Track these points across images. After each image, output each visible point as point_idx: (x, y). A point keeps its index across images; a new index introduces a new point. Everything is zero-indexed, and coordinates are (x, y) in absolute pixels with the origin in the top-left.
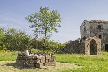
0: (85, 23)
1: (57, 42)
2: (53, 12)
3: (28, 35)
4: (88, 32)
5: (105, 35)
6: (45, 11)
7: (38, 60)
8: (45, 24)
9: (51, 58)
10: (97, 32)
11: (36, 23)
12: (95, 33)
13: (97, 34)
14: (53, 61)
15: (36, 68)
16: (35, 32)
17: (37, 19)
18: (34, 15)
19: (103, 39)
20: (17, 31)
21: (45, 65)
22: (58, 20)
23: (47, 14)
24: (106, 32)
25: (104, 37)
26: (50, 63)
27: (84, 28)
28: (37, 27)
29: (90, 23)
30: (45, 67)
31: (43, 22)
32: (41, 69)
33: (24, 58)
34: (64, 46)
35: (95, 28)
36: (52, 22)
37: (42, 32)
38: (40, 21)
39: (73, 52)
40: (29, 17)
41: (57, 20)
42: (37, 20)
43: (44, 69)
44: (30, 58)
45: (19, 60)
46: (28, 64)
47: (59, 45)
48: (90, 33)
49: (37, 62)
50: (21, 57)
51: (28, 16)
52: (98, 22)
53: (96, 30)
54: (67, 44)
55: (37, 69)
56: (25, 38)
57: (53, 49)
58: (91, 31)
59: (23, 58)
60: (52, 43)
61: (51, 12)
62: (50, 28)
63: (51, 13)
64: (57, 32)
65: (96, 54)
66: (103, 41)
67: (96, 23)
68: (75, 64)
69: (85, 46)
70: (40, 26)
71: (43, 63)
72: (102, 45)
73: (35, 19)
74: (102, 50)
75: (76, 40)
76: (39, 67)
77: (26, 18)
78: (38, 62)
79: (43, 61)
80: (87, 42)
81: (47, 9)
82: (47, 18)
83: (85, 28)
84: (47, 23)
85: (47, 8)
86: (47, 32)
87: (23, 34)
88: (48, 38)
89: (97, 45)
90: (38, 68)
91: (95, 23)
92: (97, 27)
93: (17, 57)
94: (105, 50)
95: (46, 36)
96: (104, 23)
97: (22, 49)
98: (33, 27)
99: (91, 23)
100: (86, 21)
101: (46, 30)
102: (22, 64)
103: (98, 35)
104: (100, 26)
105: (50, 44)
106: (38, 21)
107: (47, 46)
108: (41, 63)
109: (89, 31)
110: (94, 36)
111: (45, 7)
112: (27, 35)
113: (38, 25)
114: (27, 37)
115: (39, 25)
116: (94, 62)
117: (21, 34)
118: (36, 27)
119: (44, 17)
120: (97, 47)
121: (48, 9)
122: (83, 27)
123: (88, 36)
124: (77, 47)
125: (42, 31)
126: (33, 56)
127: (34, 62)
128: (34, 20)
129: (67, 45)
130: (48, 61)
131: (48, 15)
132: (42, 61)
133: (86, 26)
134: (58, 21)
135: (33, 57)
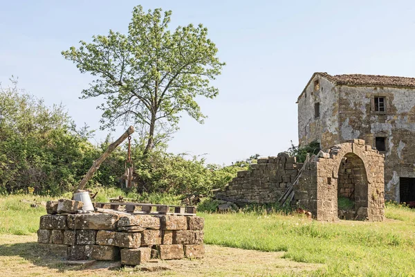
0: (317, 82)
1: (199, 160)
2: (185, 34)
3: (77, 129)
4: (328, 123)
5: (401, 135)
6: (152, 26)
7: (132, 233)
8: (153, 83)
9: (186, 227)
10: (369, 123)
11: (112, 77)
12: (359, 128)
13: (368, 131)
14: (193, 241)
15: (123, 266)
16: (108, 114)
17: (118, 61)
18: (105, 42)
19: (394, 156)
20: (28, 107)
21: (158, 255)
22: (208, 67)
23: (159, 40)
24: (405, 126)
25: (396, 145)
26: (180, 246)
27: (313, 105)
28: (116, 95)
29: (340, 83)
30: (161, 263)
31: (142, 75)
32: (144, 269)
33: (71, 225)
34: (229, 178)
35: (360, 105)
36: (181, 76)
37: (138, 115)
38: (128, 68)
39: (268, 206)
40: (82, 48)
41: (203, 66)
42: (116, 63)
43: (155, 269)
44: (96, 224)
45: (50, 230)
46: (87, 247)
47: (209, 173)
48: (337, 124)
49: (128, 240)
50: (59, 217)
51: (81, 45)
52: (373, 81)
53: (364, 117)
54: (239, 169)
55: (126, 269)
56: (62, 139)
57: (180, 188)
58: (341, 120)
59: (67, 222)
60: (177, 163)
61: (177, 34)
62: (173, 100)
63: (178, 38)
64: (201, 118)
65: (363, 217)
66: (391, 164)
67: (367, 85)
68: (282, 253)
69: (320, 180)
70: (129, 89)
71: (154, 247)
72: (388, 178)
73: (111, 57)
74: (388, 198)
75: (282, 156)
76: (134, 261)
77: (72, 54)
78: (134, 242)
79: (154, 238)
80: (327, 166)
81: (162, 19)
82: (158, 56)
83: (317, 105)
84: (161, 77)
85: (162, 14)
86: (158, 115)
87: (55, 119)
88: (163, 140)
89: (370, 180)
90: (133, 266)
91: (361, 85)
92: (367, 101)
93: (42, 219)
94: (402, 201)
95: (155, 133)
96: (401, 86)
97: (48, 188)
98: (101, 93)
99: (345, 84)
100: (324, 75)
101: (154, 109)
102: (60, 248)
103: (372, 137)
104: (382, 99)
105: (168, 167)
106: (119, 68)
107: (157, 178)
108: (143, 245)
109: (336, 117)
110: (356, 141)
111: (153, 11)
112: (73, 128)
113: (120, 84)
114: (70, 134)
115: (124, 84)
116: (359, 250)
117: (45, 120)
118: (112, 92)
119: (149, 51)
120: (369, 186)
121: (166, 21)
122: (311, 100)
123: (329, 139)
124: (282, 185)
125: (139, 110)
126: (111, 216)
127: (115, 239)
128: (105, 65)
129: (242, 176)
130: (174, 237)
131: (165, 47)
132: (149, 238)
133: (321, 95)
134: (208, 73)
135: (113, 221)
